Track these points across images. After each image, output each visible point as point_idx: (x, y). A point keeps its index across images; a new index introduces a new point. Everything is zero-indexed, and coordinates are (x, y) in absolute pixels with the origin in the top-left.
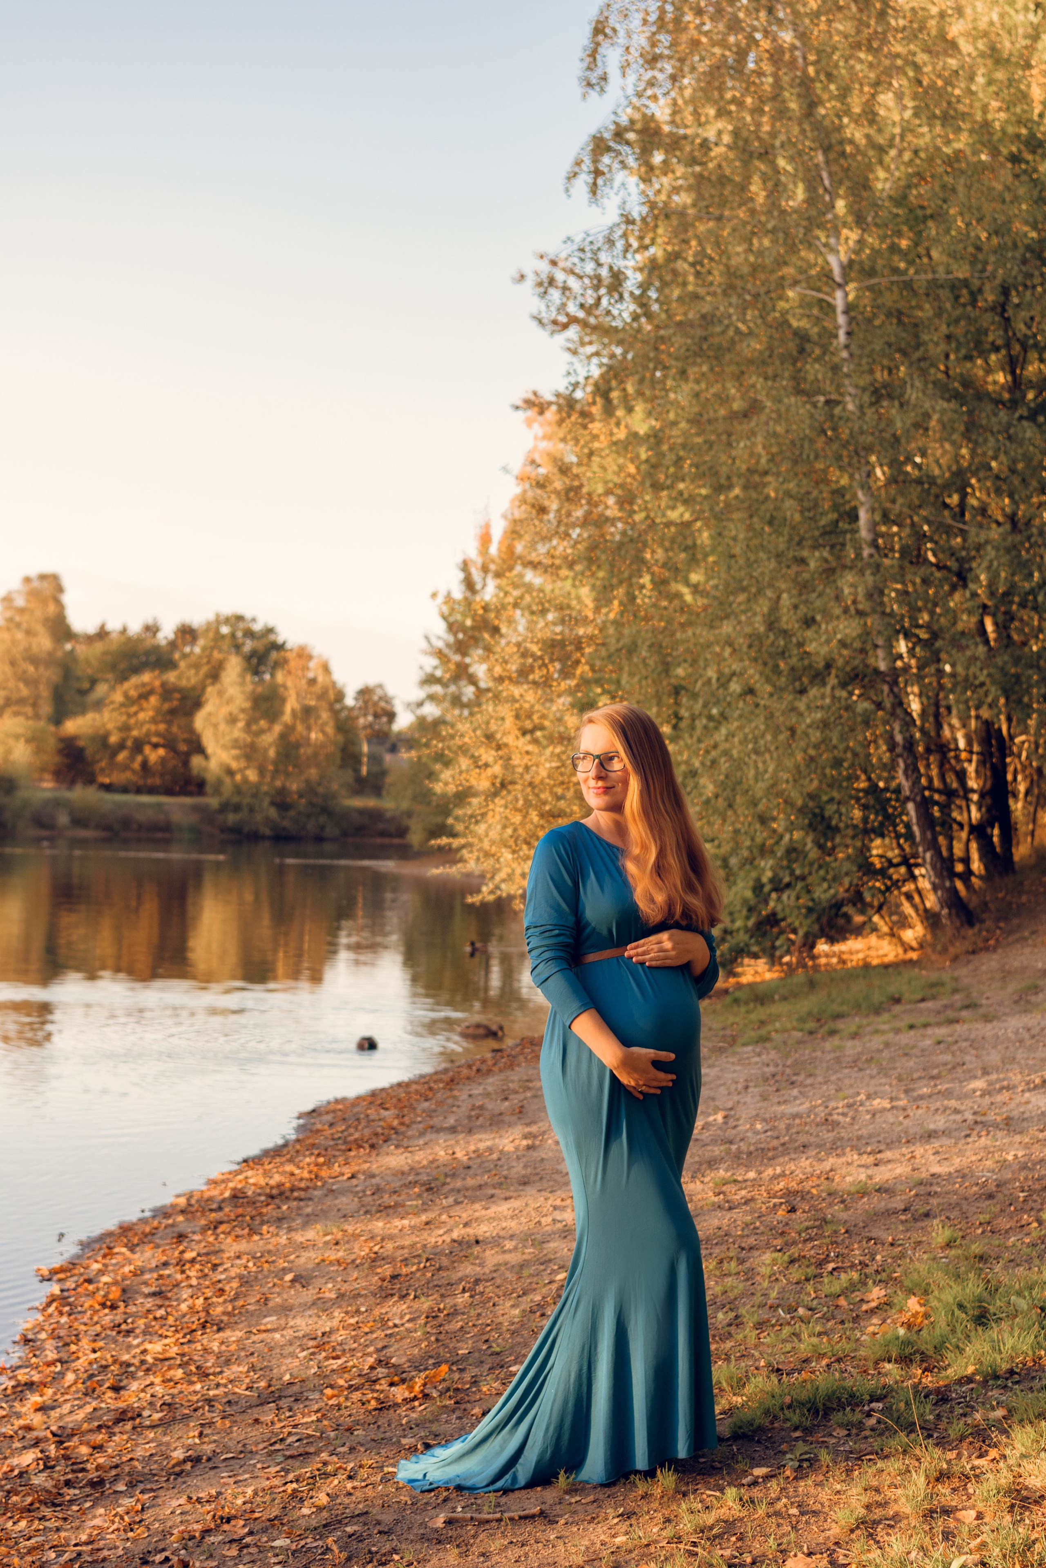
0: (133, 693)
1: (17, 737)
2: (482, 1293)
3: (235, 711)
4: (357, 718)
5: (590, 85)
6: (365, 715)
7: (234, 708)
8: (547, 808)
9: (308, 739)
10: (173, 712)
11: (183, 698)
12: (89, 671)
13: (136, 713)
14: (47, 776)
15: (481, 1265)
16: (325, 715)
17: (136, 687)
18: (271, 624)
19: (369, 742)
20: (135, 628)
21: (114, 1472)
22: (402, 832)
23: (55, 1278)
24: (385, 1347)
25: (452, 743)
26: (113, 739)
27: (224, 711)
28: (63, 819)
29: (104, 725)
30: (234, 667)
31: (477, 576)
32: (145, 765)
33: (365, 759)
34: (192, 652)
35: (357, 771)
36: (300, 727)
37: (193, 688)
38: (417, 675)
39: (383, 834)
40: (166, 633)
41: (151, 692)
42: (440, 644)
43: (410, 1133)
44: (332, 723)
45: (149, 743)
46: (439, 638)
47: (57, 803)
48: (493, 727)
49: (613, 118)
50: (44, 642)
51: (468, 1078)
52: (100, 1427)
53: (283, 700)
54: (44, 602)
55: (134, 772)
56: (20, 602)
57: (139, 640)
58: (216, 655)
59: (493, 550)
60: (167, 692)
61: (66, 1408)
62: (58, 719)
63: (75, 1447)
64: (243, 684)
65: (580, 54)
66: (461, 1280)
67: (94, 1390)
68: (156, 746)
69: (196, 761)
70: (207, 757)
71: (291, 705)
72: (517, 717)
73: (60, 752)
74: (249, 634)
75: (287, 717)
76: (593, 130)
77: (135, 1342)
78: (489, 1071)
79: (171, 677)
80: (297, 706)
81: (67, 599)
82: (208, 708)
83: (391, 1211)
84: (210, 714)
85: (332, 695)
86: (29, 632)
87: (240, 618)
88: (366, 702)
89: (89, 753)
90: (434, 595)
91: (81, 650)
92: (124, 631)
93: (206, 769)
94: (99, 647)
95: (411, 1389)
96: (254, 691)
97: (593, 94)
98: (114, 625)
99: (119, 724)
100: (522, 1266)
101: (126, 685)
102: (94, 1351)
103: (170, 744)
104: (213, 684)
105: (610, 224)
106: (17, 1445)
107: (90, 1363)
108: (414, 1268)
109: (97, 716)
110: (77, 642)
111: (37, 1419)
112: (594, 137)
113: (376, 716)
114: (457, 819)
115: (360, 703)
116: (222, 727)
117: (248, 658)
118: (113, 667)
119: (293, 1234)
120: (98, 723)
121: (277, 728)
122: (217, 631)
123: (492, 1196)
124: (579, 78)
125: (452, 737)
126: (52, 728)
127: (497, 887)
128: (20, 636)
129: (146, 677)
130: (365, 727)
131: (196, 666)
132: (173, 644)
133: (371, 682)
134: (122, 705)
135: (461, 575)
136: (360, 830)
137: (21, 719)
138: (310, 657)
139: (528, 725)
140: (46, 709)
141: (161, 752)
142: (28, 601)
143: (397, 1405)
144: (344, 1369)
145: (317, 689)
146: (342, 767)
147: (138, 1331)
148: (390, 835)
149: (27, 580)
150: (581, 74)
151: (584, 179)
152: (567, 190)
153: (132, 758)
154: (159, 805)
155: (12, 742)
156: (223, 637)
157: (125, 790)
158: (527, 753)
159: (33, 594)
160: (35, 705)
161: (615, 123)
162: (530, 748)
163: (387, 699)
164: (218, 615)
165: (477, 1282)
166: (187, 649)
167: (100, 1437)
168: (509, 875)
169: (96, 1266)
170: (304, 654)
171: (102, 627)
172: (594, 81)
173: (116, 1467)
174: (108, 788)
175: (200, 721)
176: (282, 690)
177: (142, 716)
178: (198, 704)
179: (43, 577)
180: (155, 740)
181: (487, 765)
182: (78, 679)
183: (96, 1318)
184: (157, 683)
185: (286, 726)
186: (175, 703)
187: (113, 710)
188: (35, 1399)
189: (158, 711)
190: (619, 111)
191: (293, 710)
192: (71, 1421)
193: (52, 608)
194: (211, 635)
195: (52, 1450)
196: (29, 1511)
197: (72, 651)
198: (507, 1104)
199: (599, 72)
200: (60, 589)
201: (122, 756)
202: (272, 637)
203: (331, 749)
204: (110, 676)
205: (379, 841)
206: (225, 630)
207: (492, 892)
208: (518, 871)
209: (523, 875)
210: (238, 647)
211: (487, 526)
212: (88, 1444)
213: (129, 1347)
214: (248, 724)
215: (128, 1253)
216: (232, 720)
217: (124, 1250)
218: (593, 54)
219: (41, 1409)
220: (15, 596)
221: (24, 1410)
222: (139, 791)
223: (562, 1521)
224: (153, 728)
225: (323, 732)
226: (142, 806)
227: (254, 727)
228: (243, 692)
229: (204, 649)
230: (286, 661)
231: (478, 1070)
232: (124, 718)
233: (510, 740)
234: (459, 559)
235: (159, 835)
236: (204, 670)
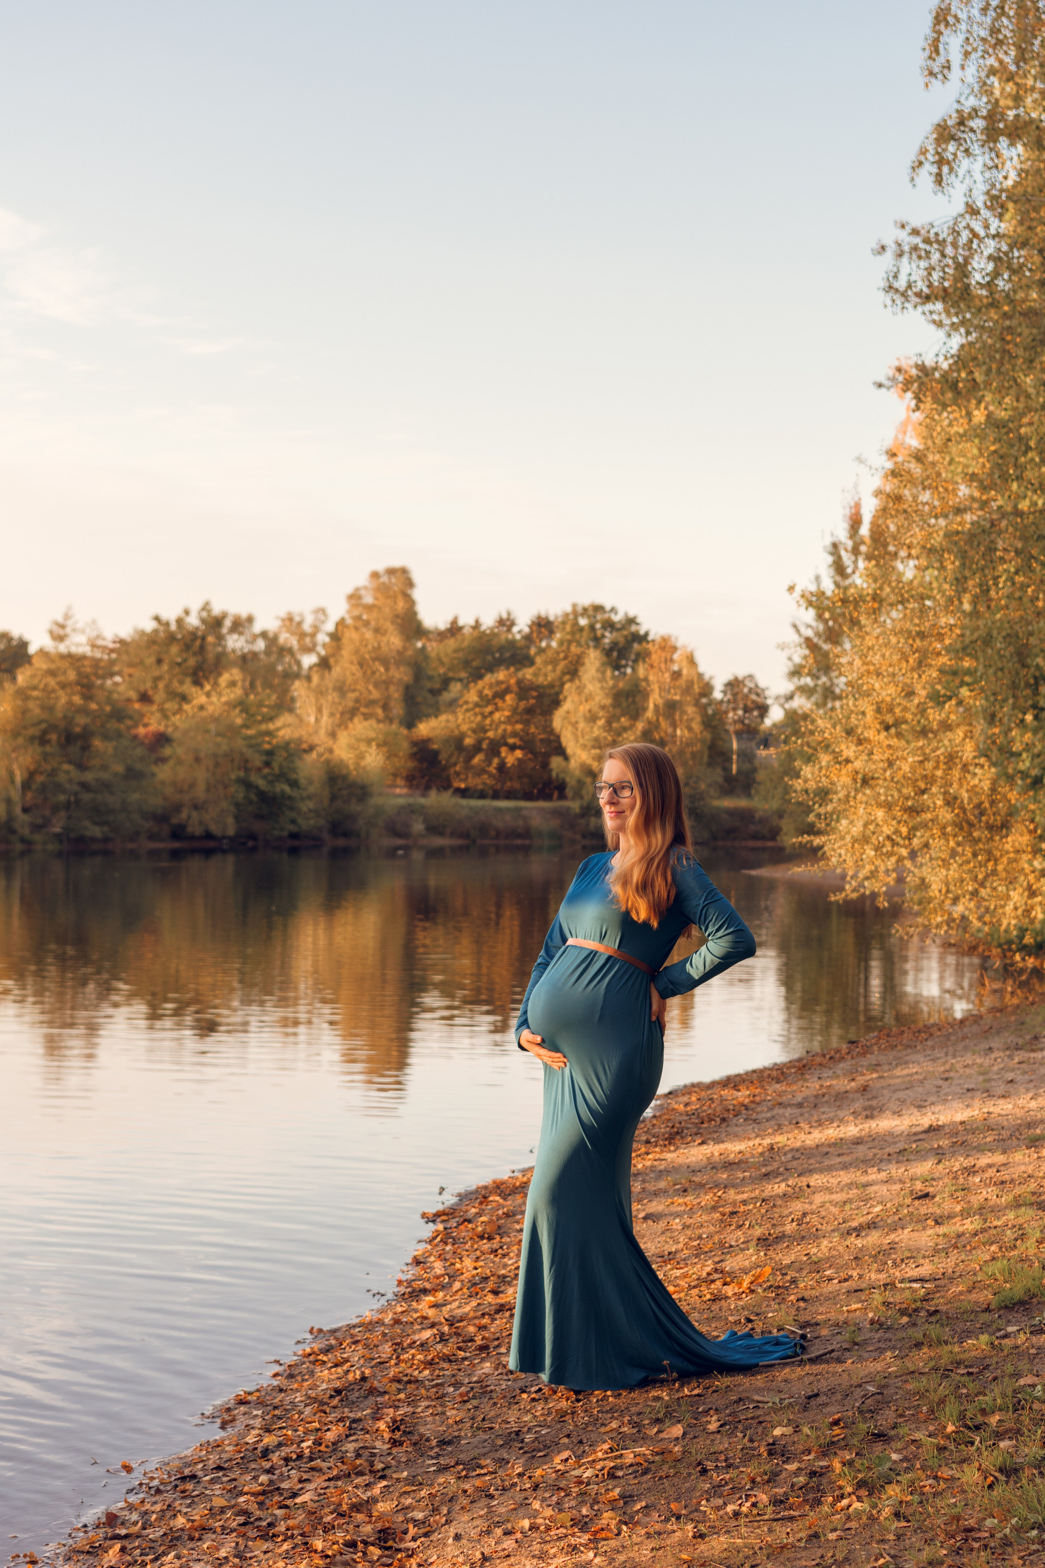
0: (488, 692)
1: (369, 741)
2: (808, 1223)
3: (595, 709)
4: (726, 712)
5: (931, 73)
6: (734, 709)
7: (593, 705)
8: (910, 803)
9: (674, 735)
10: (529, 711)
11: (540, 697)
12: (442, 671)
13: (491, 713)
14: (399, 782)
15: (811, 1203)
16: (691, 710)
17: (491, 686)
18: (631, 614)
19: (739, 739)
20: (488, 622)
21: (496, 1343)
22: (774, 833)
23: (439, 1220)
24: (722, 1261)
25: (811, 739)
26: (468, 741)
27: (584, 708)
28: (418, 827)
29: (458, 726)
30: (593, 659)
31: (847, 559)
32: (502, 767)
33: (735, 757)
34: (549, 646)
35: (727, 770)
36: (664, 724)
37: (551, 686)
38: (785, 667)
39: (755, 837)
40: (522, 625)
41: (507, 691)
42: (809, 633)
43: (759, 1109)
44: (698, 718)
45: (506, 744)
46: (809, 626)
47: (411, 810)
48: (853, 720)
49: (956, 106)
50: (394, 641)
51: (820, 1064)
52: (483, 1315)
53: (646, 696)
54: (394, 598)
55: (491, 776)
56: (369, 599)
57: (494, 635)
58: (574, 649)
59: (865, 530)
60: (524, 690)
61: (456, 1304)
62: (410, 723)
63: (464, 1327)
64: (602, 680)
65: (922, 43)
66: (791, 1213)
67: (477, 1294)
68: (513, 748)
69: (556, 762)
70: (566, 758)
71: (655, 699)
72: (878, 710)
73: (413, 756)
74: (609, 625)
75: (650, 714)
76: (936, 119)
77: (510, 1262)
78: (842, 1058)
79: (528, 673)
80: (660, 702)
81: (417, 594)
82: (567, 706)
83: (735, 1167)
84: (568, 712)
85: (696, 689)
86: (377, 631)
87: (598, 609)
88: (735, 695)
89: (443, 757)
90: (791, 589)
91: (433, 648)
92: (477, 625)
93: (565, 771)
94: (451, 643)
95: (740, 1284)
96: (614, 687)
97: (936, 84)
98: (466, 620)
99: (474, 725)
100: (845, 1203)
101: (481, 684)
102: (476, 1268)
103: (527, 744)
104: (571, 680)
105: (955, 214)
106: (417, 1327)
107: (473, 1276)
108: (751, 1206)
109: (451, 717)
110: (430, 640)
111: (431, 1313)
112: (939, 125)
113: (746, 710)
114: (819, 816)
115: (729, 696)
116: (582, 725)
117: (608, 653)
118: (466, 663)
119: (647, 1185)
120: (452, 725)
121: (640, 726)
122: (576, 623)
123: (827, 1153)
124: (921, 68)
125: (812, 733)
126: (405, 731)
127: (861, 885)
128: (369, 635)
129: (501, 675)
130: (735, 722)
131: (554, 662)
132: (528, 638)
133: (741, 674)
134: (477, 705)
135: (830, 559)
136: (730, 833)
137: (372, 722)
138: (674, 649)
139: (889, 719)
140: (398, 710)
141: (519, 754)
142: (376, 598)
143: (727, 1298)
144: (685, 1276)
145: (682, 682)
146: (710, 765)
147: (512, 1255)
148: (763, 838)
149: (375, 575)
150: (924, 64)
151: (929, 169)
152: (912, 179)
153: (489, 761)
154: (518, 810)
155: (363, 747)
156: (581, 629)
157: (482, 795)
158: (889, 746)
159: (382, 590)
160: (385, 707)
161: (958, 111)
162: (894, 742)
163: (758, 691)
164: (574, 606)
165: (804, 1215)
166: (544, 644)
167: (485, 1321)
168: (872, 872)
169: (473, 1210)
170: (667, 646)
171: (454, 622)
172: (936, 70)
173: (498, 1339)
174: (463, 793)
175: (558, 720)
176: (644, 684)
177: (497, 716)
178: (556, 703)
179: (391, 572)
180: (511, 741)
181: (848, 761)
182: (430, 678)
183: (476, 1246)
184: (513, 681)
185: (649, 722)
186: (532, 701)
187: (467, 710)
188: (430, 1298)
189: (514, 710)
190: (962, 100)
191: (656, 706)
192: (459, 1312)
193: (401, 605)
194: (568, 628)
195: (446, 1329)
196: (431, 1364)
197: (424, 648)
198: (853, 1084)
199: (941, 60)
200: (410, 584)
201: (478, 759)
202: (633, 628)
203: (698, 747)
204: (463, 675)
205: (751, 843)
206: (583, 622)
207: (854, 890)
208: (882, 868)
209: (887, 872)
210: (597, 640)
211: (858, 506)
212: (474, 1325)
213: (505, 1266)
214: (609, 722)
215: (501, 1201)
216: (592, 718)
217: (497, 1198)
218: (936, 41)
219: (435, 1306)
220: (363, 592)
221: (420, 1307)
222: (496, 796)
223: (850, 1361)
224: (509, 728)
225: (690, 729)
226: (499, 810)
227: (615, 725)
228: (602, 688)
229: (561, 643)
230: (648, 654)
231: (831, 1058)
232: (479, 718)
233: (870, 734)
234: (828, 541)
235: (518, 842)
236: (561, 665)
